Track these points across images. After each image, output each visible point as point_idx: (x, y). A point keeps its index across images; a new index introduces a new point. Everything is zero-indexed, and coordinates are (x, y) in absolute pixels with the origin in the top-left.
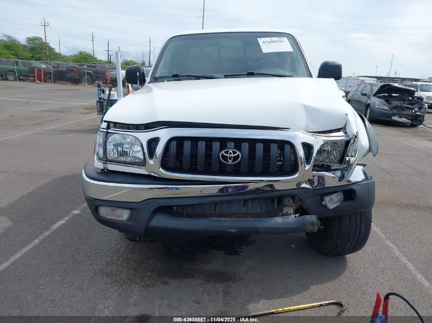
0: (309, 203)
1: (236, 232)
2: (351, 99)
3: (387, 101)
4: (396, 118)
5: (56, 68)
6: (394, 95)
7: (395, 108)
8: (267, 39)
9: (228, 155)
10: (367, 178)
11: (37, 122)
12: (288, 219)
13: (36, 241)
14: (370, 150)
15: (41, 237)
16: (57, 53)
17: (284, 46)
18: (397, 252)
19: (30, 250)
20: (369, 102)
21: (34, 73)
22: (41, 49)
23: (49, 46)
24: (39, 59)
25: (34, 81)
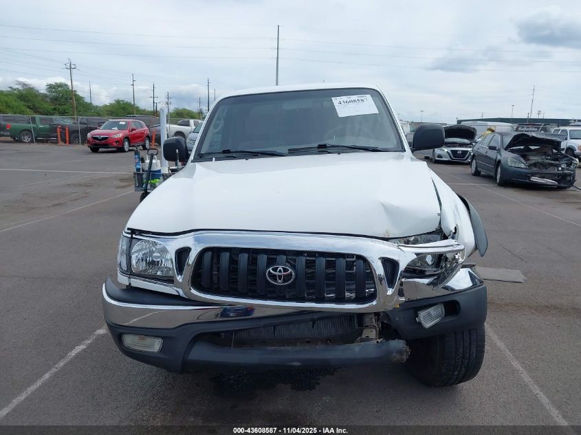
0: (399, 320)
1: (300, 366)
2: (476, 154)
3: (524, 157)
4: (535, 179)
5: (85, 124)
6: (532, 148)
7: (535, 165)
8: (345, 98)
9: (277, 273)
10: (474, 285)
11: (56, 202)
12: (369, 345)
13: (47, 376)
14: (476, 248)
15: (54, 370)
16: (86, 103)
17: (367, 106)
18: (526, 378)
19: (37, 390)
20: (499, 157)
21: (56, 132)
22: (66, 99)
23: (76, 95)
24: (63, 113)
25: (56, 142)
